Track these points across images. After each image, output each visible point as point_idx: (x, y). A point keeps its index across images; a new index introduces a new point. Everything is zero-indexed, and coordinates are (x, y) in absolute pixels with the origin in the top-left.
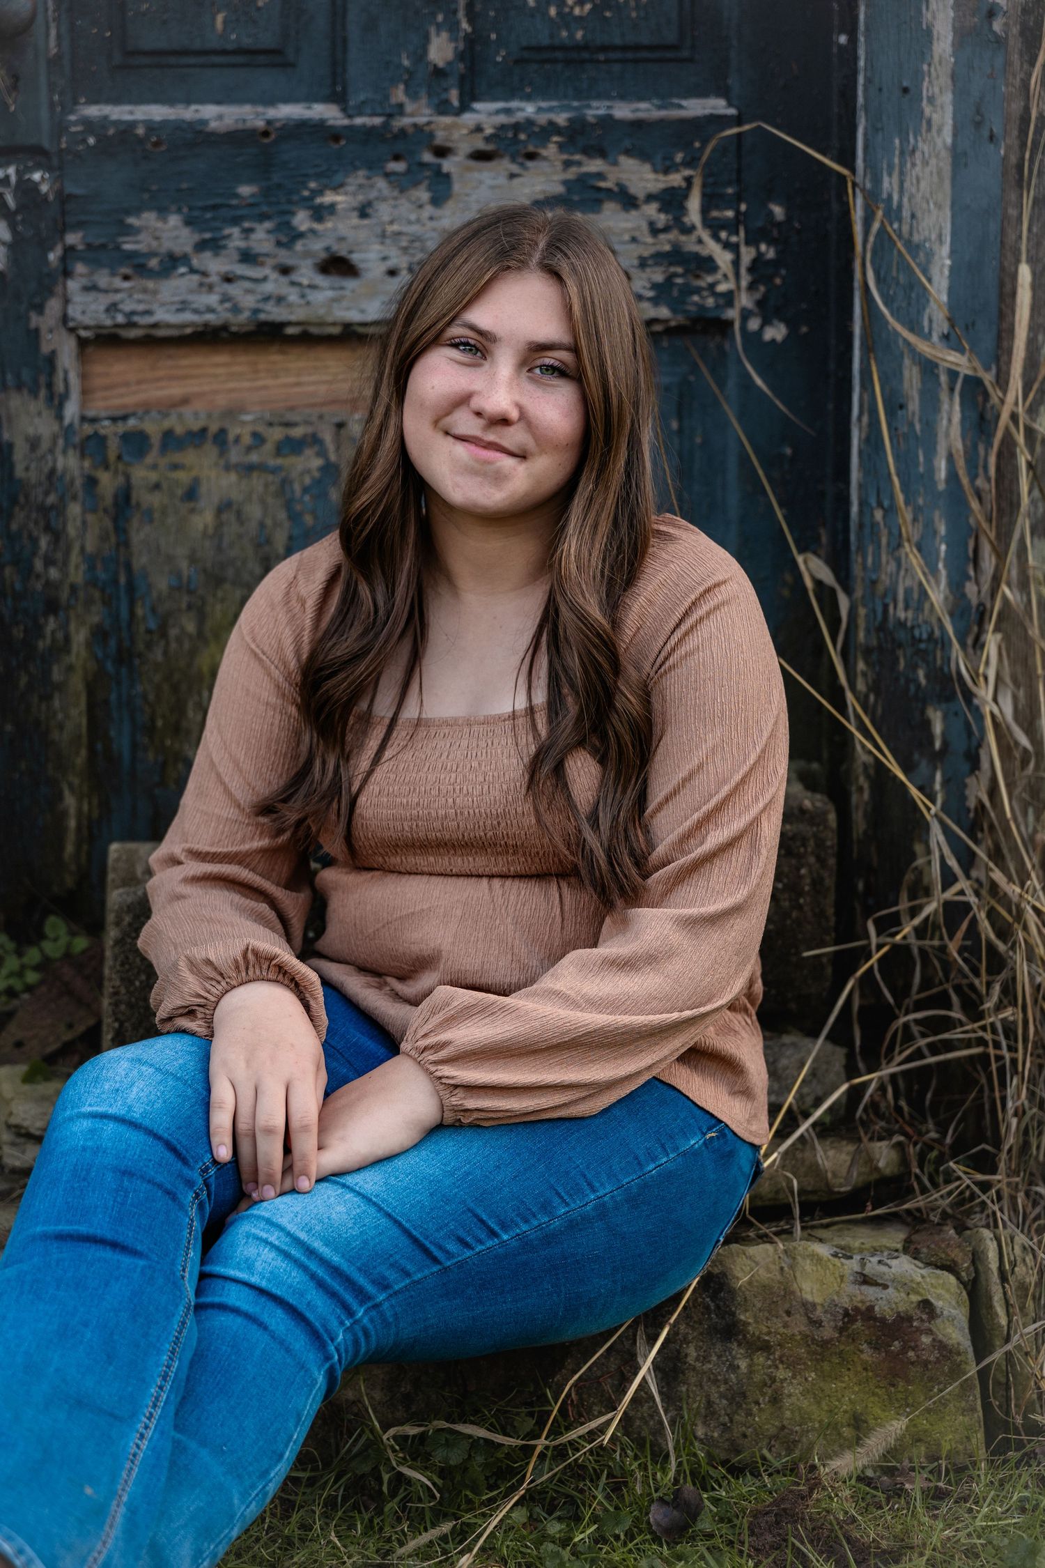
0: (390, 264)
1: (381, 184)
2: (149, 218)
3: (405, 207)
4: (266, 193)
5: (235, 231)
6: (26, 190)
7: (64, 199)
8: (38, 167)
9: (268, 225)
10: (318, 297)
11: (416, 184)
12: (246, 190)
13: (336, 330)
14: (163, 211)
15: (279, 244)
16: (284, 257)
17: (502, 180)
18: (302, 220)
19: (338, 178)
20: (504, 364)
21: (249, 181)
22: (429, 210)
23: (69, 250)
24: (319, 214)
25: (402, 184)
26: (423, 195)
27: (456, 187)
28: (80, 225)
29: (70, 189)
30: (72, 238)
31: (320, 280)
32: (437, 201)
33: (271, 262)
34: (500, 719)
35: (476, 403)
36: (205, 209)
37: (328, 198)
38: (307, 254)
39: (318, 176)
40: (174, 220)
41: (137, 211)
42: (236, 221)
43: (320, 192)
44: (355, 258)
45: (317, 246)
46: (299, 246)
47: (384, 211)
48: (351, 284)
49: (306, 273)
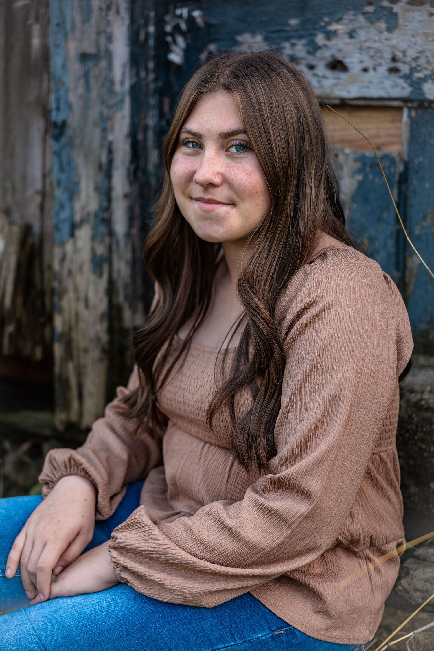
0: (364, 65)
1: (361, 19)
2: (246, 38)
3: (373, 32)
4: (303, 23)
5: (287, 45)
6: (191, 20)
7: (208, 26)
8: (197, 8)
9: (304, 41)
10: (328, 83)
11: (379, 19)
12: (293, 22)
13: (337, 102)
14: (253, 33)
15: (309, 52)
16: (311, 60)
17: (426, 17)
18: (320, 39)
19: (338, 15)
21: (295, 17)
22: (386, 34)
23: (210, 53)
24: (330, 35)
25: (372, 19)
26: (383, 25)
27: (401, 21)
28: (211, 41)
29: (213, 21)
30: (212, 47)
31: (328, 73)
32: (390, 29)
33: (304, 62)
35: (194, 177)
36: (274, 32)
37: (334, 27)
38: (322, 58)
39: (330, 14)
40: (259, 38)
41: (240, 32)
42: (288, 39)
43: (329, 24)
44: (347, 61)
45: (327, 54)
46: (319, 54)
47: (362, 35)
48: (344, 76)
49: (321, 70)
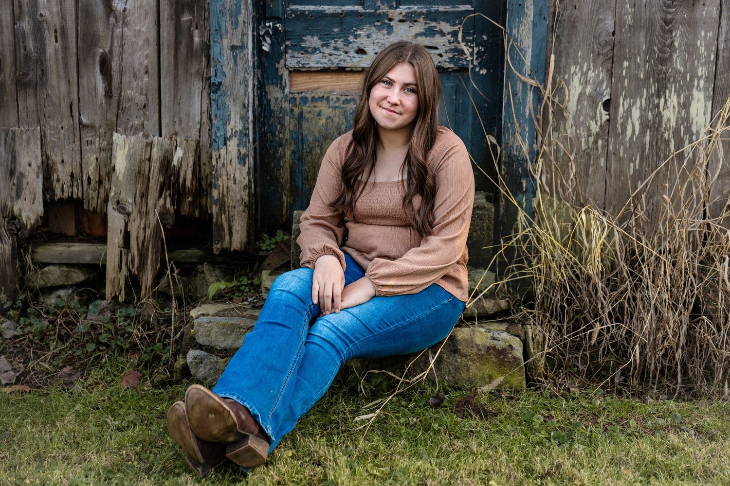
0: (375, 51)
1: (373, 28)
2: (309, 37)
3: (380, 35)
4: (341, 31)
5: (333, 41)
6: (275, 29)
7: (285, 31)
8: (278, 23)
9: (342, 40)
10: (355, 60)
11: (383, 29)
12: (336, 30)
13: (360, 69)
14: (313, 36)
15: (345, 45)
16: (346, 49)
17: (407, 28)
18: (351, 38)
19: (361, 27)
20: (397, 88)
21: (337, 27)
22: (387, 36)
23: (287, 46)
24: (356, 37)
25: (379, 29)
26: (385, 32)
27: (394, 30)
28: (289, 39)
29: (287, 29)
30: (288, 43)
31: (356, 55)
32: (389, 34)
33: (342, 50)
34: (394, 183)
35: (388, 99)
36: (324, 35)
37: (359, 32)
38: (352, 48)
39: (356, 26)
40: (316, 38)
41: (306, 36)
42: (333, 39)
43: (357, 31)
44: (366, 49)
45: (355, 46)
46: (350, 46)
47: (374, 36)
48: (364, 56)
49: (352, 53)
